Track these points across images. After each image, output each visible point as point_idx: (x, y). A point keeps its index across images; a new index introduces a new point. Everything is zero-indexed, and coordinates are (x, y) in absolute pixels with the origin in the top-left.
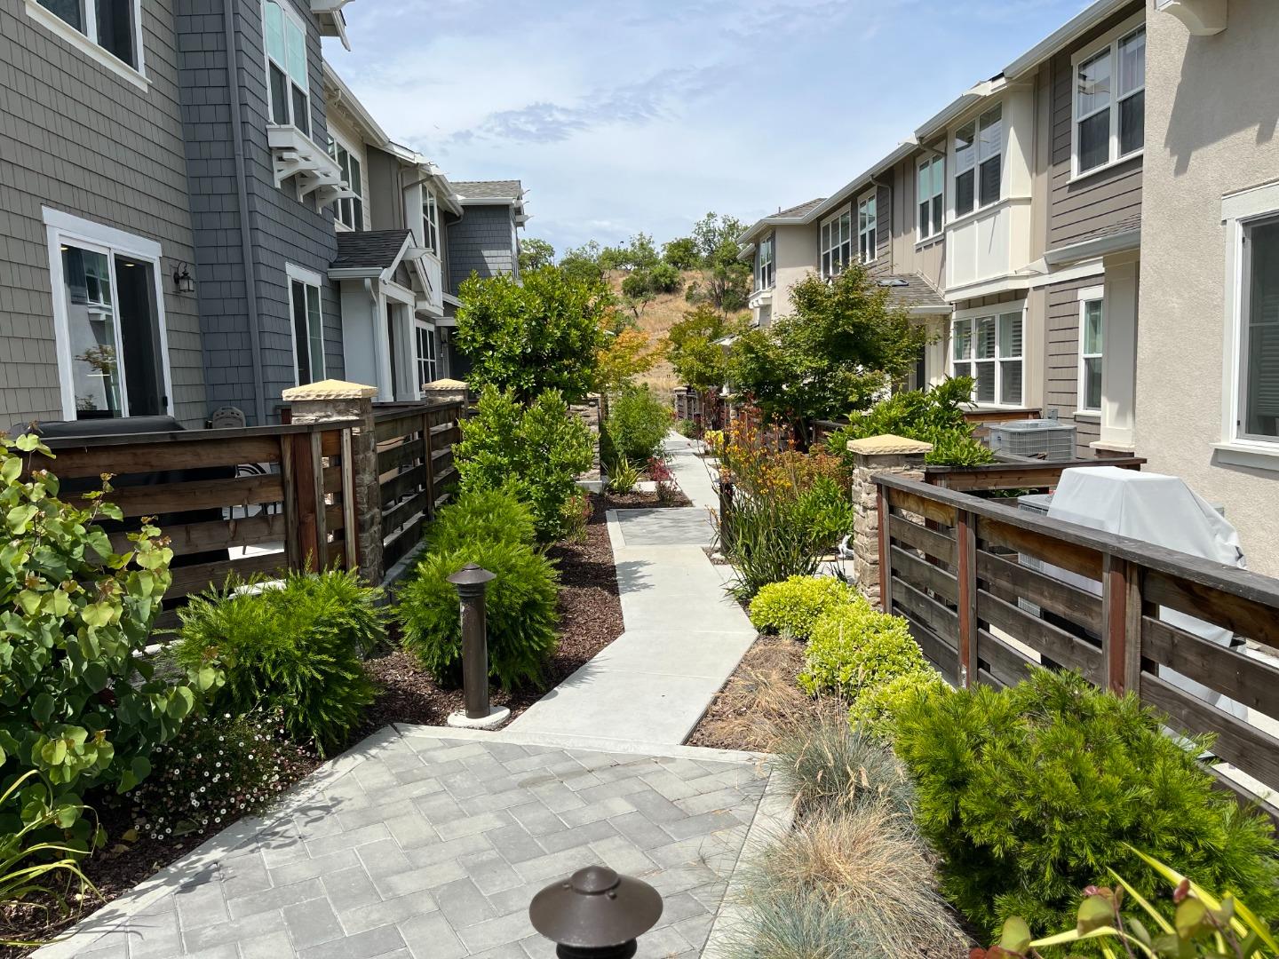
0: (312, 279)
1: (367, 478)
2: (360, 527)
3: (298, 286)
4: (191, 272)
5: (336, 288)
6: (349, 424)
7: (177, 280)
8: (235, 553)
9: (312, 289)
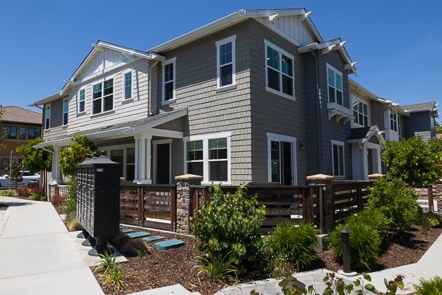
0: (342, 144)
1: (328, 201)
2: (324, 214)
3: (335, 146)
4: (304, 144)
5: (349, 146)
6: (322, 187)
7: (300, 146)
8: (293, 217)
9: (341, 147)
